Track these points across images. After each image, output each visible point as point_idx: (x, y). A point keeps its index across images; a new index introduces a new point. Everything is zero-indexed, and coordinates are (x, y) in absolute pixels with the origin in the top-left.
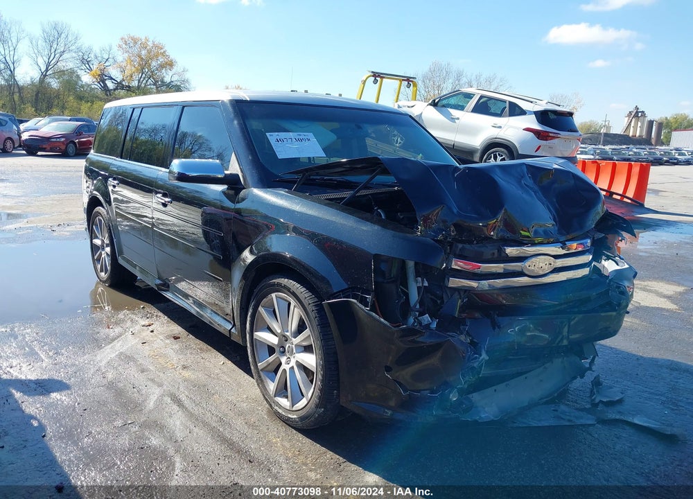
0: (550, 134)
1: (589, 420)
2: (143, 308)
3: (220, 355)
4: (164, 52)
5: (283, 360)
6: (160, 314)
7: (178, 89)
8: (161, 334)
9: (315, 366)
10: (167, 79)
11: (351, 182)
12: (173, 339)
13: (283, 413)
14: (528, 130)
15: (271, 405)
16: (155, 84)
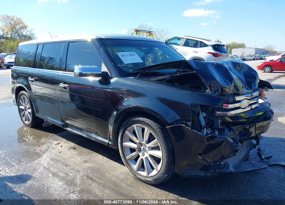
0: (219, 55)
1: (264, 166)
2: (52, 136)
3: (98, 154)
4: (22, 22)
5: (141, 154)
6: (61, 138)
7: (30, 38)
8: (66, 147)
9: (162, 156)
10: (24, 34)
11: (159, 73)
12: (73, 149)
13: (143, 178)
14: (209, 53)
15: (135, 175)
16: (19, 36)
